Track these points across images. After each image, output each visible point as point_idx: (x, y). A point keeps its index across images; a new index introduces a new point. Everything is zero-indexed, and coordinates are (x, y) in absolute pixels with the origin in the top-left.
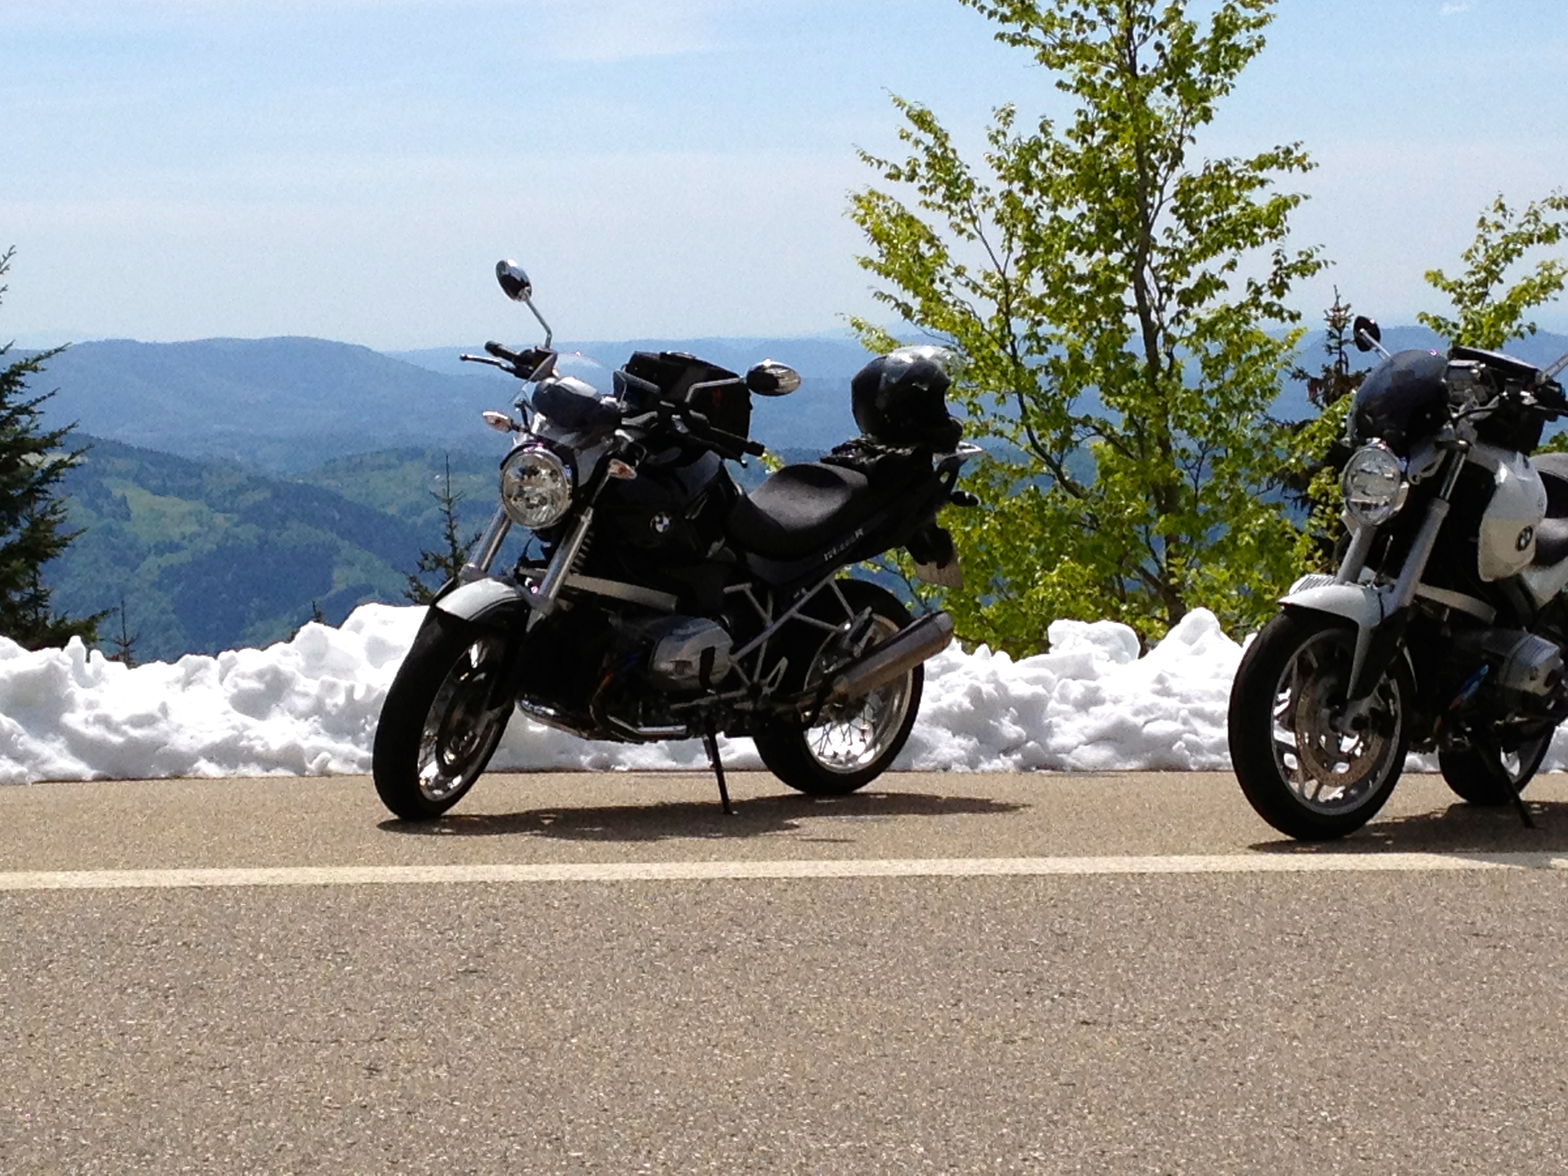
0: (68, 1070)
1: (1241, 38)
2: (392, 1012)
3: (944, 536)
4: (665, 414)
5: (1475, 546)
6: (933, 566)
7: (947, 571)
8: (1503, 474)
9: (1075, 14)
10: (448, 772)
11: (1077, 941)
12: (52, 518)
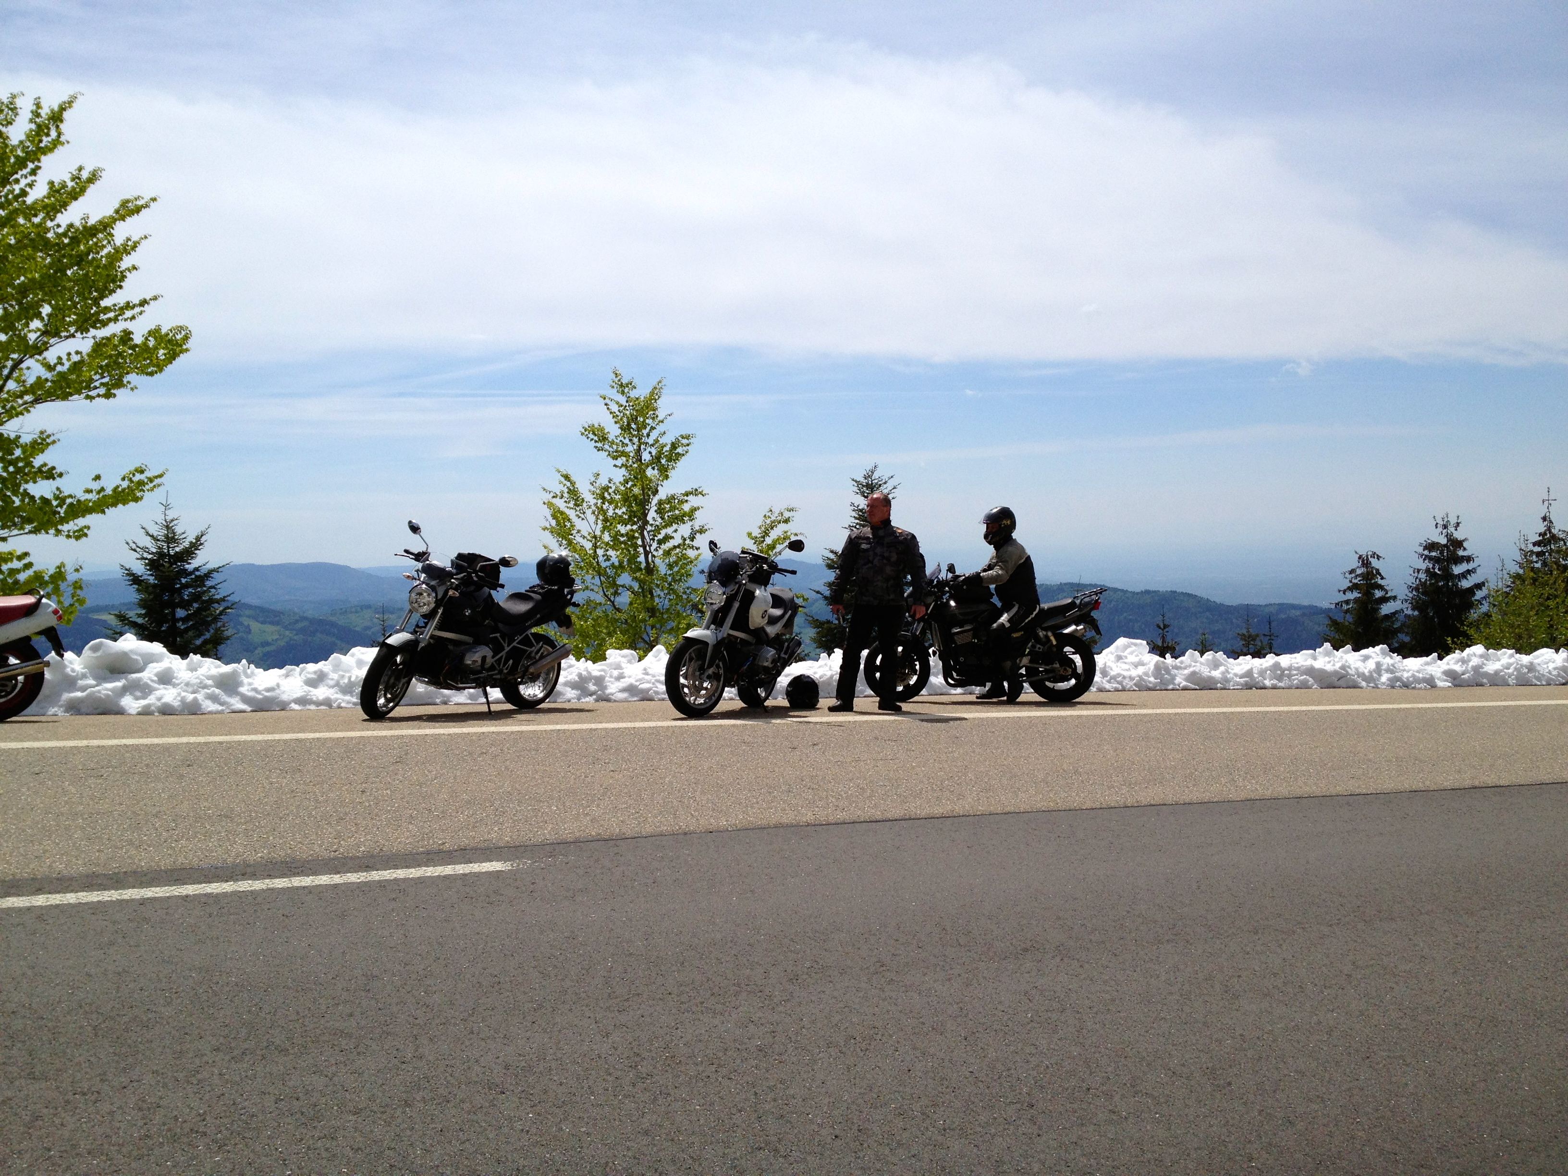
0: (253, 795)
1: (680, 450)
2: (370, 775)
3: (568, 618)
4: (469, 574)
5: (748, 617)
6: (565, 628)
7: (570, 630)
8: (757, 592)
9: (621, 441)
10: (388, 701)
11: (611, 748)
12: (223, 629)
